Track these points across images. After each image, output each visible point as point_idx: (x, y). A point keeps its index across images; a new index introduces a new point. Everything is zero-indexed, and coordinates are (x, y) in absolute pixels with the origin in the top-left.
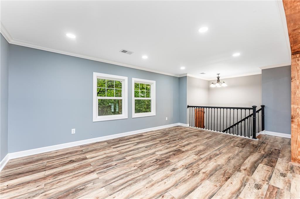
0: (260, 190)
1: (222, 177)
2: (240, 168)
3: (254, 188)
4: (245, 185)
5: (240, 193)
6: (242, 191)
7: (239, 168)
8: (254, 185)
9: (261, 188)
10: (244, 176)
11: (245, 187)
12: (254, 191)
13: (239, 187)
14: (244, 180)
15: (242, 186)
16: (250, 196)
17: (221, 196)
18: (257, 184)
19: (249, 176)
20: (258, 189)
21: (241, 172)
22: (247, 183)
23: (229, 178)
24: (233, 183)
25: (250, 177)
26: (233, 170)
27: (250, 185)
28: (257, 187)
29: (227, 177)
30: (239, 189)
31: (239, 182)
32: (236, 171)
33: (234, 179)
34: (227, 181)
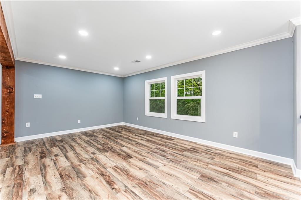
0: (29, 190)
1: (65, 173)
2: (66, 192)
3: (35, 187)
4: (44, 183)
5: (42, 176)
6: (42, 178)
7: (68, 192)
8: (37, 190)
9: (29, 192)
10: (53, 189)
11: (43, 182)
12: (34, 186)
13: (46, 178)
14: (48, 186)
15: (45, 180)
16: (34, 180)
17: (51, 167)
18: (35, 193)
19: (49, 194)
20: (31, 190)
21: (59, 190)
22: (44, 186)
23: (61, 177)
24: (53, 177)
25: (46, 193)
26: (68, 186)
27: (40, 187)
28: (33, 190)
29: (63, 176)
30: (45, 177)
31: (50, 181)
32: (64, 186)
33: (56, 180)
34: (60, 174)
